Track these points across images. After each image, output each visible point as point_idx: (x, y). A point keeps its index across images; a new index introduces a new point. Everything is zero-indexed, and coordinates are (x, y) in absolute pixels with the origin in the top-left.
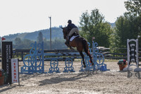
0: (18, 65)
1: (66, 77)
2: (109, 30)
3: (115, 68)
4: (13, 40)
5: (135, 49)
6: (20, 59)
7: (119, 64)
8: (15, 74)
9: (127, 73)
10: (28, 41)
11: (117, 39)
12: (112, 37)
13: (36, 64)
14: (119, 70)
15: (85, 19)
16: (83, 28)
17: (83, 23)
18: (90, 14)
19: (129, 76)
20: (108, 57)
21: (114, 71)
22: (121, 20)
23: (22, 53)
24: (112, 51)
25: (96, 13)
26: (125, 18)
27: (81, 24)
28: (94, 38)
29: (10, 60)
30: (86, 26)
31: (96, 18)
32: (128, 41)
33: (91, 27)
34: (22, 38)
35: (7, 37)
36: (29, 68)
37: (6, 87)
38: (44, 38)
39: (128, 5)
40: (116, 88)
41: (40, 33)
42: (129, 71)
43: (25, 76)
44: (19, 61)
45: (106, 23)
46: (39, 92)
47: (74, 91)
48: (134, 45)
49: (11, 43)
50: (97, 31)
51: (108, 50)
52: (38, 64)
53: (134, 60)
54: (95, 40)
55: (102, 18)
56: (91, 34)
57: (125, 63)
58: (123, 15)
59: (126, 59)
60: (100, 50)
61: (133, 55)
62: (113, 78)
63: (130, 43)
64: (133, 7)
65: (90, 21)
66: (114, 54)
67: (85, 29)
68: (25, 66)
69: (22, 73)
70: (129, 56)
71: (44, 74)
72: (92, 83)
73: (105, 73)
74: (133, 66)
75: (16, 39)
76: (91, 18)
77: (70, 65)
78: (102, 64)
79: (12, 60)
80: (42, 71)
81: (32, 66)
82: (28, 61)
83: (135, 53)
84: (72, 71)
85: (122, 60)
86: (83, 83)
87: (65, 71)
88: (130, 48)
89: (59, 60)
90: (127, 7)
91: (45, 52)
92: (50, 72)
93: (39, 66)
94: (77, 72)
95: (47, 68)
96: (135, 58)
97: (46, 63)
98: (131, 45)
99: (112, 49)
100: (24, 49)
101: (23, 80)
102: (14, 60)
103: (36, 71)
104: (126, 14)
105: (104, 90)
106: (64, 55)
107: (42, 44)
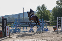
0: (9, 28)
1: (30, 34)
2: (49, 13)
3: (52, 30)
4: (7, 18)
5: (61, 22)
6: (10, 26)
7: (53, 28)
8: (8, 33)
9: (57, 32)
10: (13, 18)
11: (53, 17)
12: (51, 16)
13: (17, 28)
14: (53, 31)
15: (39, 8)
16: (38, 13)
17: (38, 10)
18: (41, 6)
19: (58, 34)
20: (49, 25)
21: (51, 31)
22: (54, 9)
23: (11, 23)
24: (50, 23)
25: (43, 6)
26: (56, 8)
27: (37, 11)
28: (42, 17)
29: (5, 27)
30: (39, 12)
31: (44, 8)
32: (58, 18)
33: (41, 12)
34: (11, 17)
35: (4, 16)
36: (14, 30)
37: (4, 38)
38: (20, 17)
39: (57, 3)
40: (52, 39)
41: (19, 15)
42: (58, 31)
43: (12, 34)
44: (9, 27)
45: (48, 10)
46: (18, 40)
47: (34, 40)
48: (60, 20)
49: (6, 19)
50: (44, 14)
51: (49, 22)
52: (18, 28)
53: (60, 26)
54: (43, 18)
55: (46, 8)
56: (41, 15)
57: (56, 28)
58: (55, 7)
59: (57, 26)
60: (45, 22)
61: (60, 24)
62: (51, 34)
63: (58, 19)
64: (60, 3)
65: (41, 10)
66: (51, 24)
67: (39, 13)
68: (12, 29)
69: (11, 32)
70: (58, 25)
71: (20, 33)
72: (42, 37)
73: (47, 32)
74: (60, 29)
75: (8, 17)
76: (41, 8)
77: (32, 28)
78: (46, 28)
79: (7, 26)
80: (20, 31)
81: (15, 29)
82: (14, 27)
83: (61, 24)
84: (33, 31)
85: (55, 26)
86: (37, 37)
87: (30, 31)
88: (59, 21)
89: (27, 27)
90: (57, 4)
91: (21, 23)
92: (23, 31)
93: (18, 29)
94: (35, 32)
95: (22, 30)
96: (61, 25)
97: (21, 28)
98: (59, 20)
99: (50, 22)
100: (12, 21)
101: (11, 35)
102: (7, 27)
103: (17, 31)
104: (56, 6)
105: (47, 39)
106: (29, 24)
107: (20, 20)
